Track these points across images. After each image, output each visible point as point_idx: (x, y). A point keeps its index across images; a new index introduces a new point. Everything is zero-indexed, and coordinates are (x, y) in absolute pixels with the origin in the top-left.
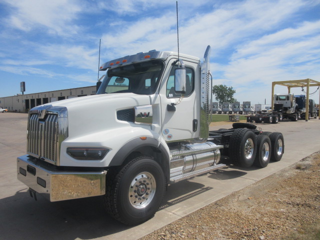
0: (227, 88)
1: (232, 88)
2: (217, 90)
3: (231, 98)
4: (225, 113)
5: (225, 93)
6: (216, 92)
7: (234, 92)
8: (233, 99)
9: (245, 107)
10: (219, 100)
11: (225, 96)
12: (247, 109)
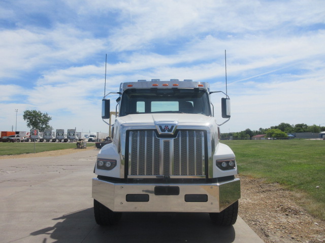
0: (41, 114)
1: (47, 114)
2: (29, 115)
3: (46, 126)
4: (48, 141)
5: (39, 120)
6: (28, 118)
7: (49, 119)
8: (49, 127)
9: (70, 135)
10: (31, 127)
11: (40, 122)
12: (71, 137)
